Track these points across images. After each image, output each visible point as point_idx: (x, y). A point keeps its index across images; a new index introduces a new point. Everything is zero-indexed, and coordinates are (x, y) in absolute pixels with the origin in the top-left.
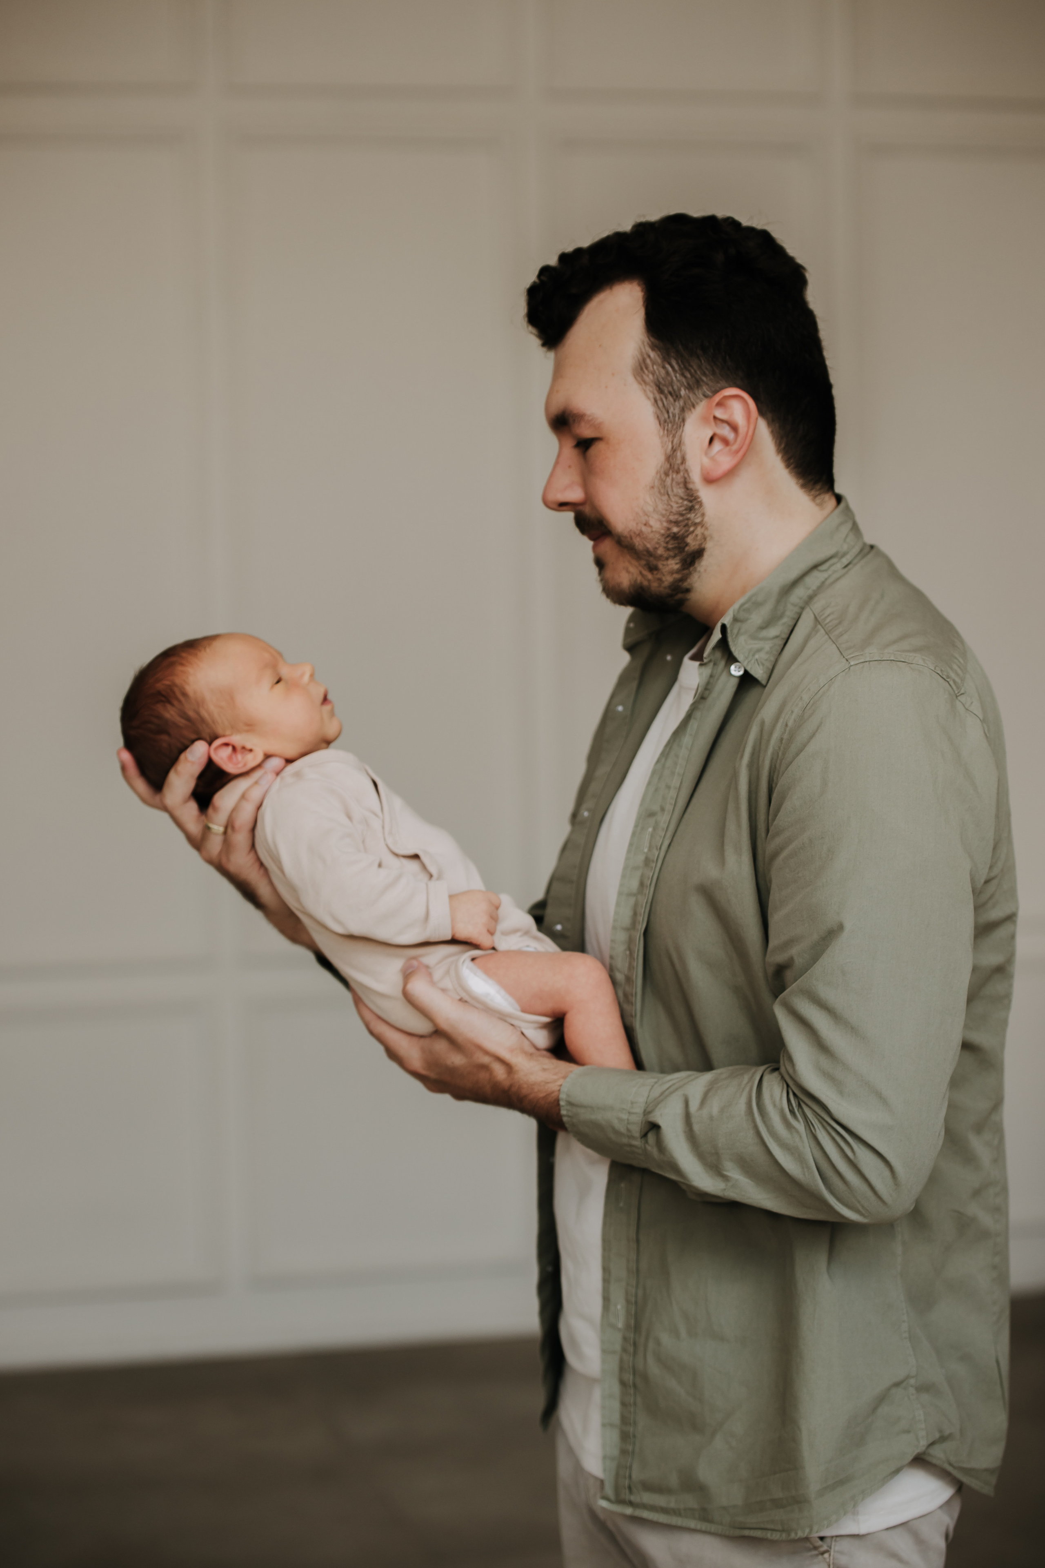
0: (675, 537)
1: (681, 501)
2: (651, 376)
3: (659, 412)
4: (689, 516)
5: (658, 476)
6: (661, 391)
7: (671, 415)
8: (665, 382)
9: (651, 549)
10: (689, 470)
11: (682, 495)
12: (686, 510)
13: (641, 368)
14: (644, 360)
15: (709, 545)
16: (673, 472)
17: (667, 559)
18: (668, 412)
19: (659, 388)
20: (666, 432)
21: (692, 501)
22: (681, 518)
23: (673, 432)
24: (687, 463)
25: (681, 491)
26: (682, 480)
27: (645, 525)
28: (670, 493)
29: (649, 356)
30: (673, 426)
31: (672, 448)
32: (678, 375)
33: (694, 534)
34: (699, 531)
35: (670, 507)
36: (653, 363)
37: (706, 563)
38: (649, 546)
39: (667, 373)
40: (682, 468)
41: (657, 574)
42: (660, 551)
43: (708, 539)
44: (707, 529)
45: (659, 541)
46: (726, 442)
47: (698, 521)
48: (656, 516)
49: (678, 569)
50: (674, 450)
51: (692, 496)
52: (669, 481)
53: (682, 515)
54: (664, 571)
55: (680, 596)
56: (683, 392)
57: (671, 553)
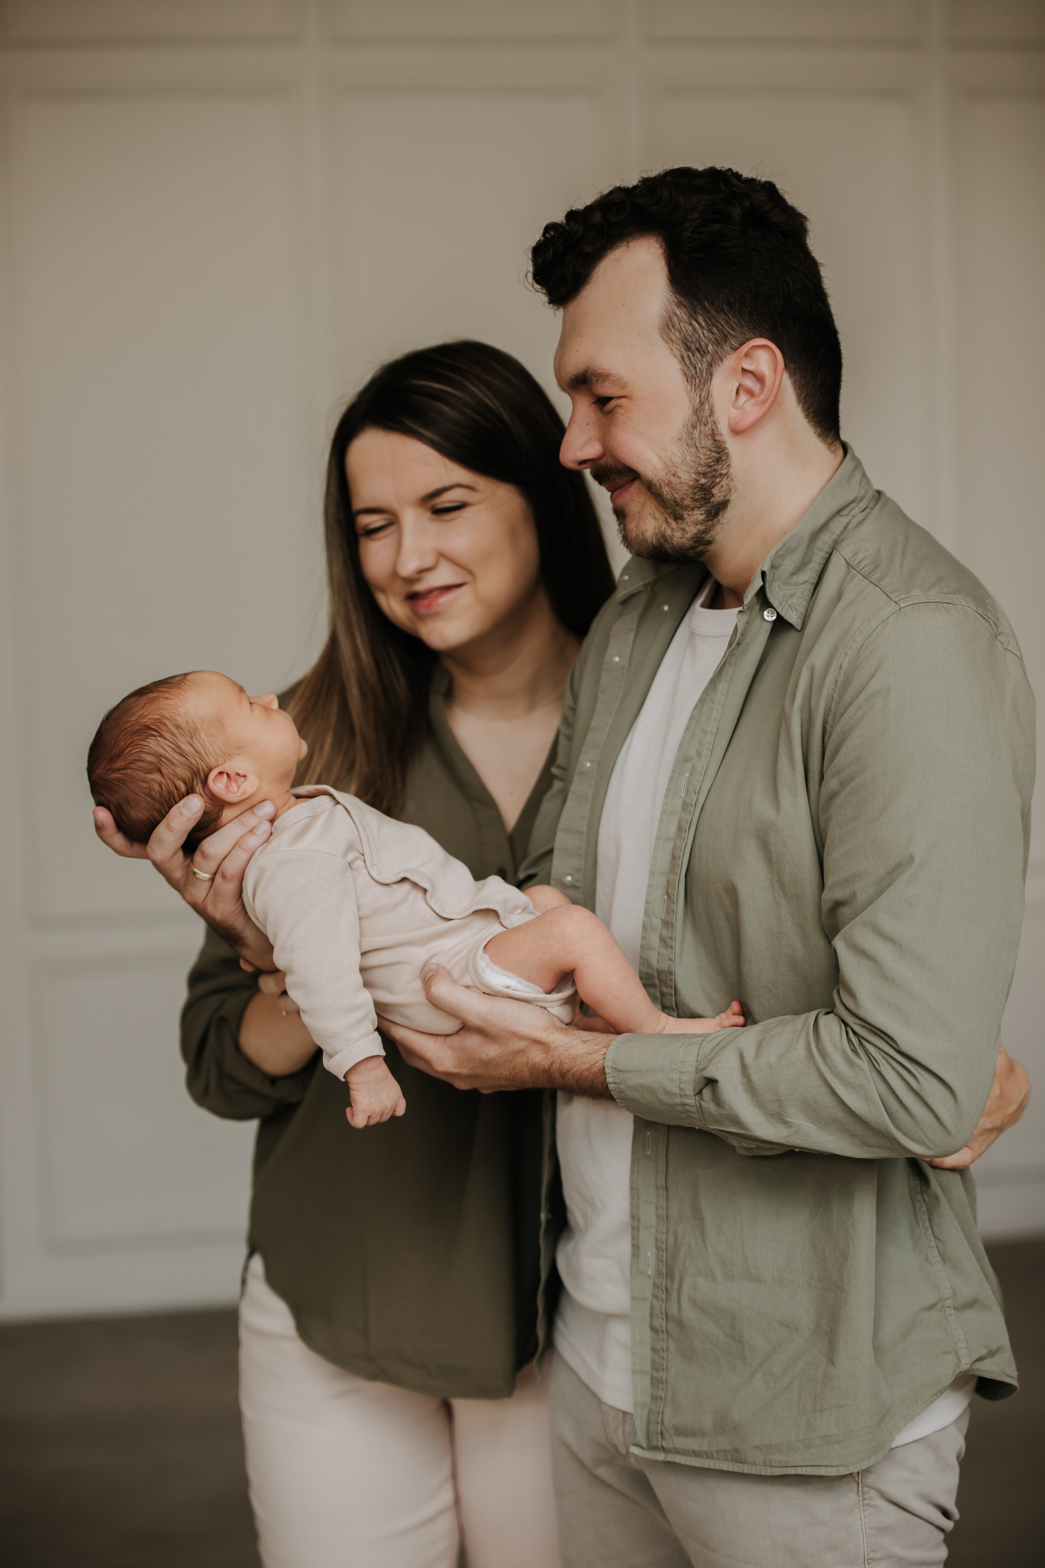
0: (702, 488)
1: (709, 453)
2: (678, 334)
3: (685, 367)
4: (716, 467)
5: (685, 430)
6: (688, 348)
7: (698, 370)
8: (692, 339)
9: (679, 500)
10: (717, 422)
11: (710, 446)
12: (713, 461)
13: (668, 326)
14: (670, 318)
15: (733, 497)
16: (700, 424)
17: (693, 509)
18: (695, 368)
19: (686, 345)
20: (693, 387)
21: (720, 454)
22: (709, 470)
23: (701, 386)
24: (715, 416)
25: (709, 443)
26: (710, 432)
27: (674, 475)
28: (697, 445)
29: (676, 315)
30: (700, 381)
31: (700, 402)
32: (705, 332)
33: (720, 485)
34: (725, 482)
35: (698, 458)
36: (680, 321)
37: (729, 514)
38: (676, 496)
39: (694, 329)
40: (709, 420)
41: (681, 524)
42: (688, 502)
43: (733, 490)
44: (732, 480)
45: (687, 493)
46: (751, 393)
47: (724, 472)
48: (685, 468)
49: (702, 520)
50: (702, 403)
51: (719, 448)
52: (696, 433)
53: (710, 467)
54: (688, 521)
55: (701, 548)
56: (710, 348)
57: (698, 504)
